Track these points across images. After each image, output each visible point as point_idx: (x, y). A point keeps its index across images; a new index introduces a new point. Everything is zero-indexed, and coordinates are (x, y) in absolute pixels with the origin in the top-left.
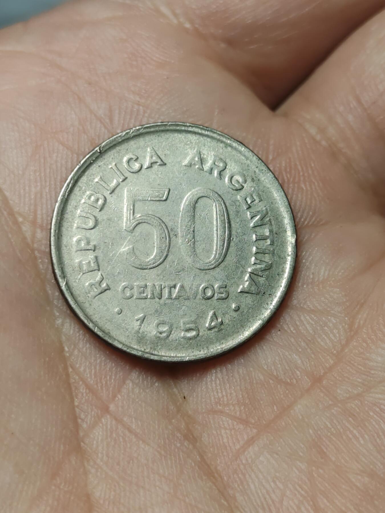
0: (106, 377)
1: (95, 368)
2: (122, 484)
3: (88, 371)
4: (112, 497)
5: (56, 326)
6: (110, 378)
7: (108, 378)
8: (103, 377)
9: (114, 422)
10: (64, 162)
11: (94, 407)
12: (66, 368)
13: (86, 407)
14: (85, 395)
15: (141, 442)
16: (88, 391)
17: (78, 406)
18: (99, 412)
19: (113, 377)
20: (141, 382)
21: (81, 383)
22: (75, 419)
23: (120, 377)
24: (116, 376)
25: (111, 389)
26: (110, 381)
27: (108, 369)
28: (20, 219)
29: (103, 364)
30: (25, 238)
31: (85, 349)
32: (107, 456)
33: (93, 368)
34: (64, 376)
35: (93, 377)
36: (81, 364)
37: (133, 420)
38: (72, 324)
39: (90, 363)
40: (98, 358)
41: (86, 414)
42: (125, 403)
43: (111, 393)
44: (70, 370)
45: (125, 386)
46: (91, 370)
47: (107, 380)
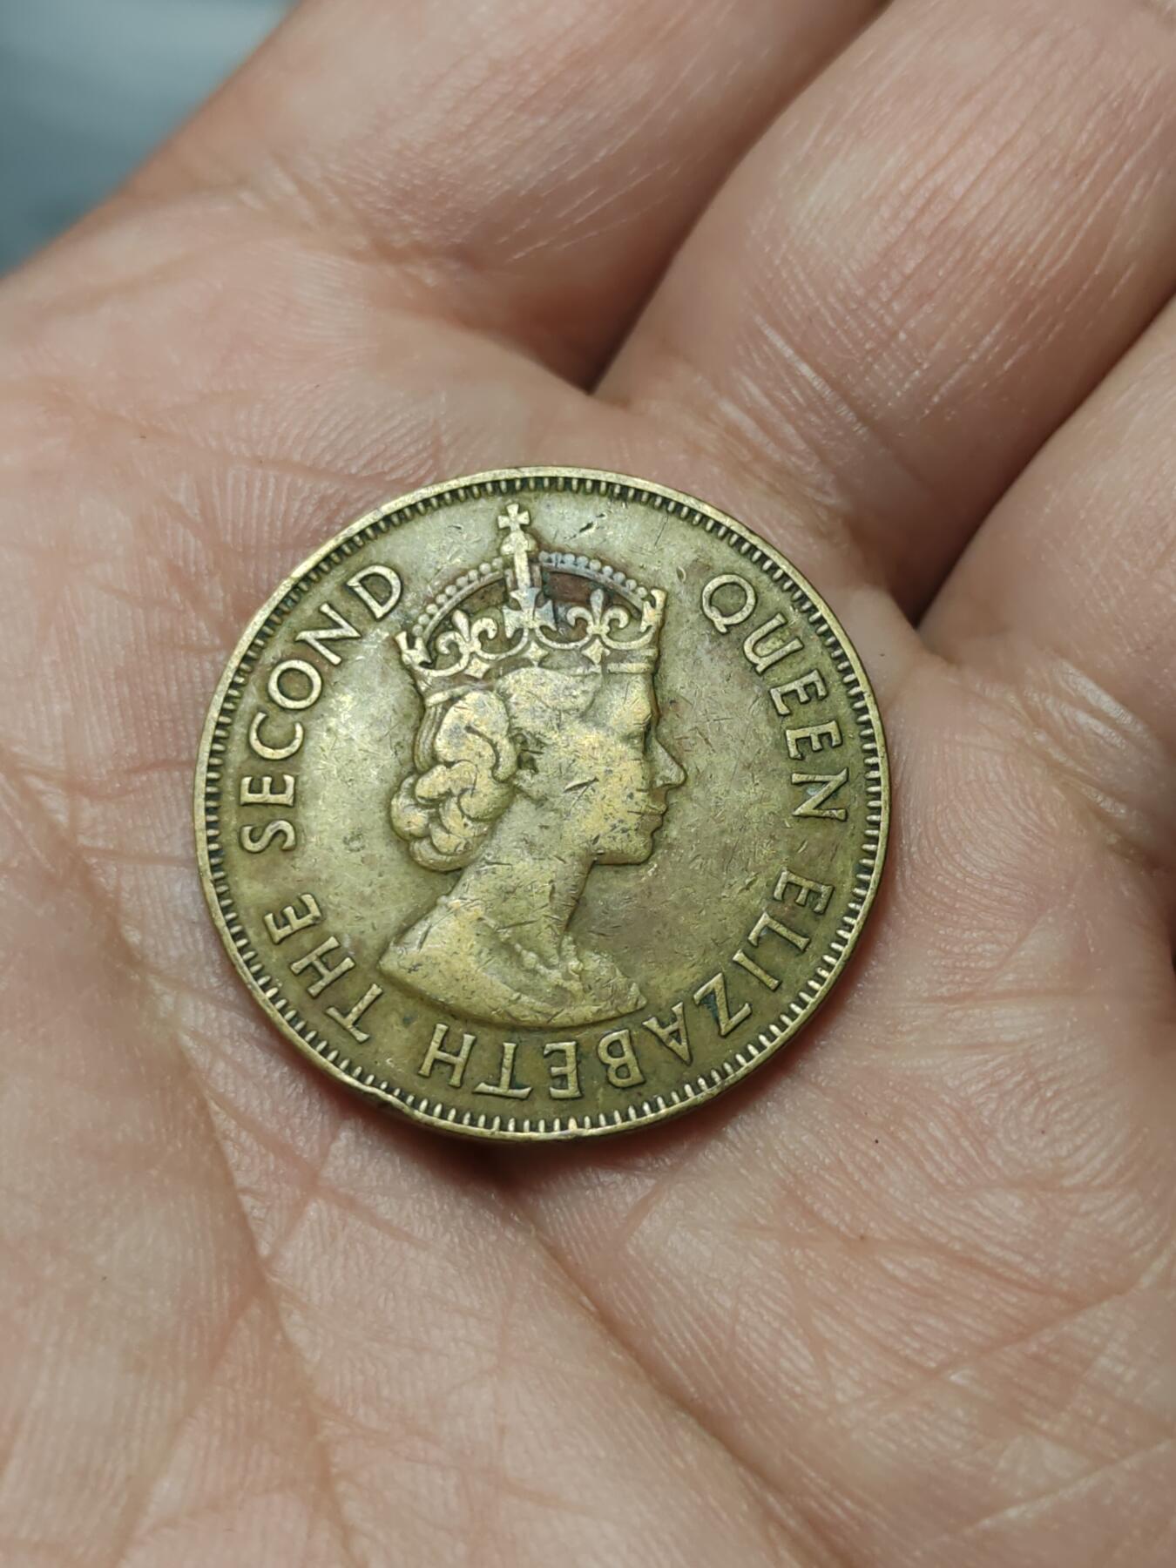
3: (255, 1103)
5: (162, 1015)
9: (336, 1212)
12: (203, 1107)
14: (257, 1161)
15: (406, 1245)
16: (264, 1151)
17: (245, 1191)
18: (298, 1192)
21: (244, 1134)
22: (242, 1221)
28: (36, 783)
30: (53, 827)
34: (202, 1126)
36: (236, 1092)
37: (379, 1197)
38: (200, 1003)
42: (353, 1161)
44: (214, 1106)
46: (261, 1104)
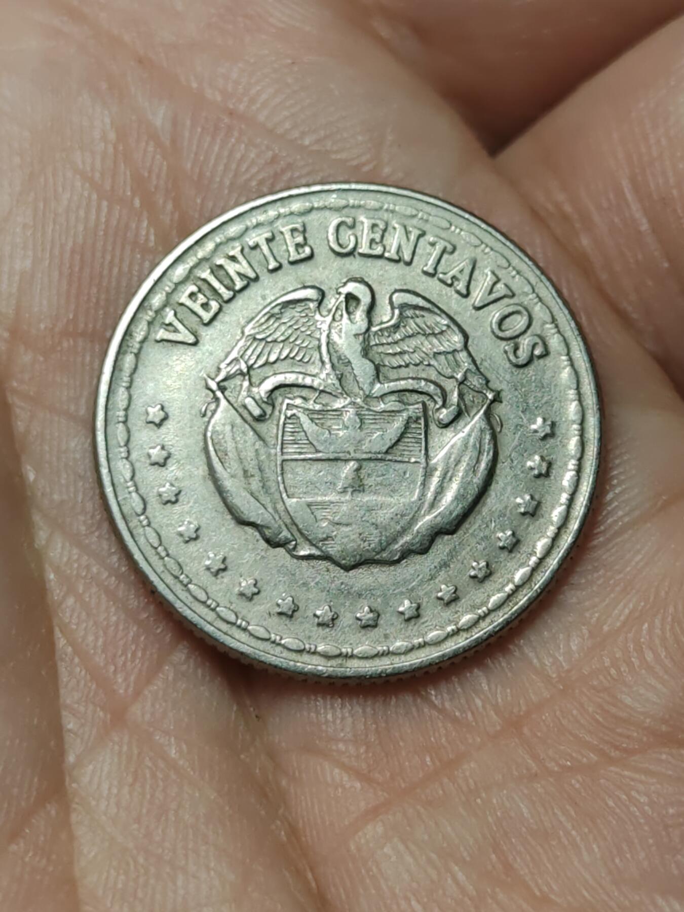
0: (124, 653)
1: (105, 633)
2: (141, 860)
4: (120, 886)
6: (132, 655)
7: (129, 655)
8: (120, 652)
10: (82, 213)
11: (98, 709)
13: (82, 709)
19: (139, 654)
20: (191, 671)
23: (151, 654)
24: (143, 655)
25: (132, 678)
26: (133, 661)
27: (131, 638)
29: (121, 627)
31: (87, 595)
32: (118, 804)
33: (101, 633)
35: (99, 651)
39: (95, 623)
40: (112, 614)
41: (83, 721)
43: (132, 685)
45: (161, 675)
47: (126, 658)
